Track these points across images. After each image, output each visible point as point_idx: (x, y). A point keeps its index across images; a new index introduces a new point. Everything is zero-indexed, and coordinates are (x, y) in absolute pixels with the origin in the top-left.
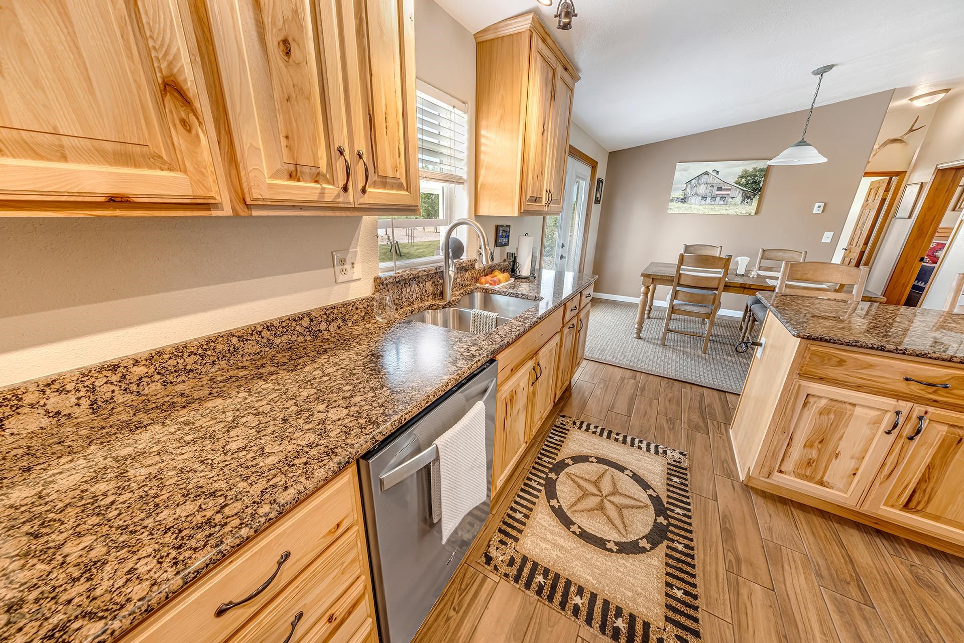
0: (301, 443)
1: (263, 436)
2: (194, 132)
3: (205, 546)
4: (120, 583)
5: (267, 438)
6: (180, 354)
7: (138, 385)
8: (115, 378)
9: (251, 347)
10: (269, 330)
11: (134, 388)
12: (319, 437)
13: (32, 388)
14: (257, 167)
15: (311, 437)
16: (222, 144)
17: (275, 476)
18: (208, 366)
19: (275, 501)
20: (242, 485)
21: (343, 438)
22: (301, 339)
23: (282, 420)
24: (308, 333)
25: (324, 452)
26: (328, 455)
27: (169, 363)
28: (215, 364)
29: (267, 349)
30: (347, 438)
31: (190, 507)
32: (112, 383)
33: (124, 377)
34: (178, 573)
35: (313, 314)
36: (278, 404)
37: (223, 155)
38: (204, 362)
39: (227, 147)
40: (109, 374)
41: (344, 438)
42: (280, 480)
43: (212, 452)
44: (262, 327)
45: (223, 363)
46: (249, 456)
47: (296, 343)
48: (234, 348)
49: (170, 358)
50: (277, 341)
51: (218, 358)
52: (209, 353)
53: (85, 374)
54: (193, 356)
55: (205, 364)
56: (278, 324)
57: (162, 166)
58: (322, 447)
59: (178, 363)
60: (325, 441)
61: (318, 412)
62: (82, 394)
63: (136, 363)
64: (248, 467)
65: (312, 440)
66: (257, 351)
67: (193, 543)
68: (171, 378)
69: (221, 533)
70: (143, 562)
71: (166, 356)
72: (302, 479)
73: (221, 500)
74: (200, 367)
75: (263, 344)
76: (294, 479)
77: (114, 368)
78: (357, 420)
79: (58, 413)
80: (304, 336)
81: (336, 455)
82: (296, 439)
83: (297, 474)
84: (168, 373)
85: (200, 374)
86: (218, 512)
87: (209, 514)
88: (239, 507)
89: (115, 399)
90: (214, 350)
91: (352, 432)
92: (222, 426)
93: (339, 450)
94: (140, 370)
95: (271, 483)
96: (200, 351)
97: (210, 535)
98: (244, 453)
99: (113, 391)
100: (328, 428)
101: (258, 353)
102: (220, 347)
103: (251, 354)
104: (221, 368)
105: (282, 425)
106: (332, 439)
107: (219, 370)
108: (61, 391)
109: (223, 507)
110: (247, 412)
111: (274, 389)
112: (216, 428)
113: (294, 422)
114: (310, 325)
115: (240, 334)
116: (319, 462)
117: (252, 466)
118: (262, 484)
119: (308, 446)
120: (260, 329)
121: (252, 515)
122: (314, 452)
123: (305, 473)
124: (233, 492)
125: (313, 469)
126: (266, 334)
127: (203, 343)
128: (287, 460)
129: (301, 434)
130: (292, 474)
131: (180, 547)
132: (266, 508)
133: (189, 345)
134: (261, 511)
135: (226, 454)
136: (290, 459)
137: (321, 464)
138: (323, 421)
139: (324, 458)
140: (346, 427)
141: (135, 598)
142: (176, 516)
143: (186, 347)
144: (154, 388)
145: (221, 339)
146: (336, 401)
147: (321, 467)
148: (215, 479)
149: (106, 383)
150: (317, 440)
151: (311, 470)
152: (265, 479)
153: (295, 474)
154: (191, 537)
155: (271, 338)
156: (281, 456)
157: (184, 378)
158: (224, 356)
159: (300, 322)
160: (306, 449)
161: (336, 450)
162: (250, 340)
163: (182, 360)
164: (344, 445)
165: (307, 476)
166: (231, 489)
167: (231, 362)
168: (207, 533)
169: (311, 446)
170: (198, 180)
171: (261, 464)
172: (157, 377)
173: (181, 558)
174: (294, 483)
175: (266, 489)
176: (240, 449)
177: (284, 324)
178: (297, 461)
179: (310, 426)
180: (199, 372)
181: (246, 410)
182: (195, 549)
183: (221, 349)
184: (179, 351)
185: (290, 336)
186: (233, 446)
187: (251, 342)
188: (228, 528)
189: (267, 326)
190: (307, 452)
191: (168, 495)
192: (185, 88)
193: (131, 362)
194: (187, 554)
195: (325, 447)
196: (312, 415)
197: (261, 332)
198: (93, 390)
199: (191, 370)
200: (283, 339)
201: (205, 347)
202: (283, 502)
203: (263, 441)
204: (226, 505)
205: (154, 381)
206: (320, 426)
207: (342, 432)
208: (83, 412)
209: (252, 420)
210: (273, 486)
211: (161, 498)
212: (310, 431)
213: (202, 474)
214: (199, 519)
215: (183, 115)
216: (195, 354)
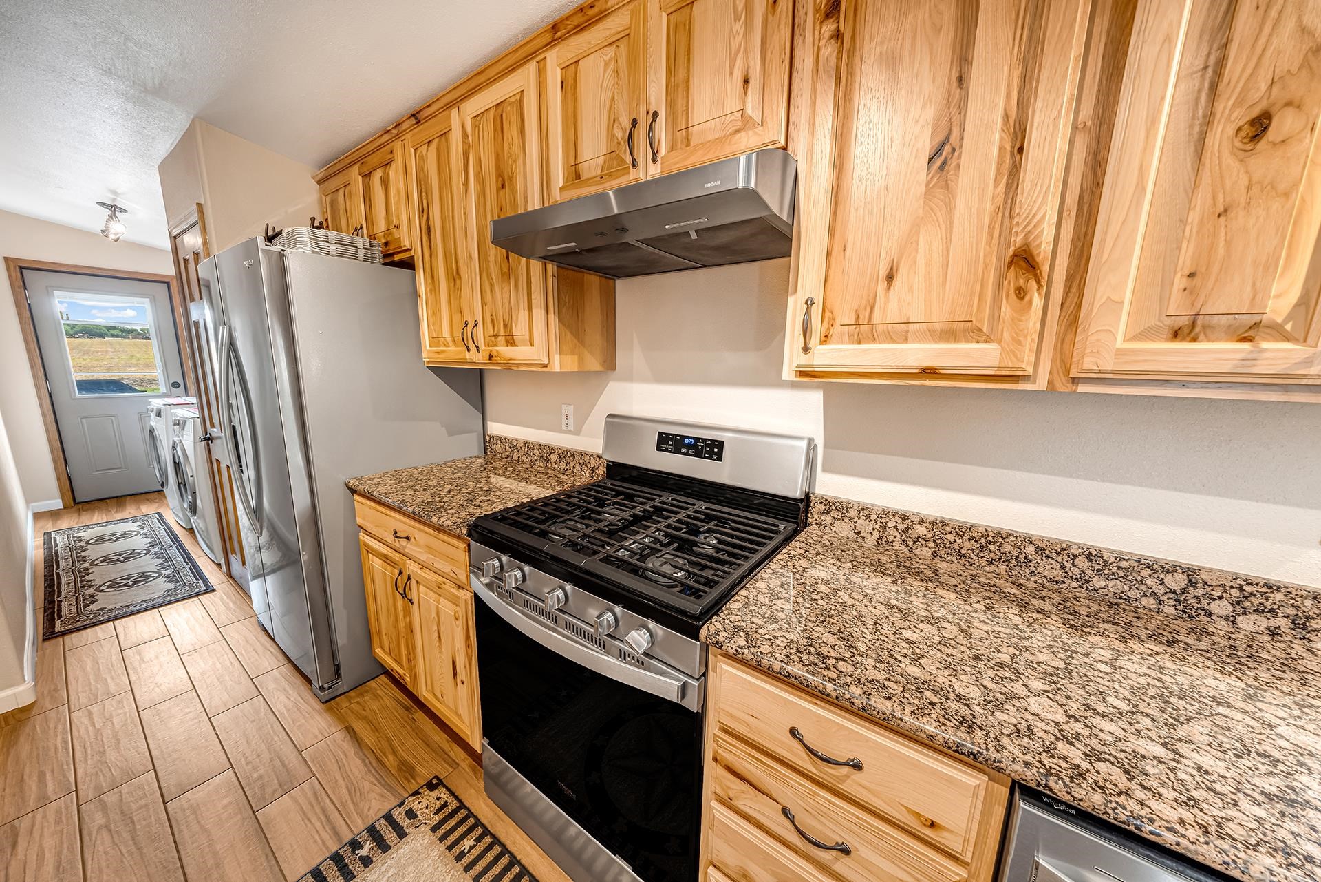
0: (956, 687)
1: (938, 650)
2: (1027, 298)
3: (806, 665)
4: (767, 637)
5: (939, 654)
6: (961, 533)
7: (914, 542)
8: (901, 527)
9: (1050, 569)
10: (1090, 561)
11: (910, 543)
12: (982, 702)
13: (855, 507)
14: (1107, 328)
15: (975, 693)
16: (1066, 306)
17: (896, 682)
18: (984, 562)
19: (869, 694)
20: (871, 662)
21: (1004, 731)
22: (1150, 602)
23: (975, 655)
24: (1172, 602)
25: (963, 717)
26: (961, 723)
27: (947, 536)
28: (992, 563)
29: (1075, 584)
30: (1008, 736)
31: (832, 640)
32: (897, 530)
33: (907, 529)
34: (782, 661)
35: (1203, 576)
36: (995, 640)
37: (1062, 318)
38: (982, 555)
39: (1072, 308)
40: (899, 521)
41: (1006, 732)
42: (895, 688)
43: (890, 624)
44: (1080, 550)
45: (1003, 568)
46: (905, 651)
47: (1135, 603)
48: (1025, 558)
49: (951, 533)
50: (1099, 582)
51: (999, 559)
52: (992, 547)
53: (885, 513)
54: (973, 542)
55: (982, 557)
56: (1112, 560)
57: (980, 339)
58: (968, 712)
59: (955, 541)
60: (982, 711)
61: (1024, 685)
62: (877, 527)
63: (922, 522)
64: (892, 656)
65: (971, 696)
66: (1057, 579)
67: (805, 657)
68: (943, 552)
69: (820, 670)
70: (783, 639)
71: (948, 529)
72: (908, 709)
73: (848, 655)
74: (974, 558)
75: (1071, 574)
76: (904, 700)
77: (905, 518)
78: (1057, 739)
79: (859, 532)
80: (1160, 602)
81: (969, 733)
82: (960, 680)
83: (912, 701)
84: (942, 545)
85: (971, 565)
86: (836, 659)
87: (832, 654)
88: (848, 671)
89: (894, 544)
90: (998, 546)
91: (1026, 739)
92: (925, 615)
93: (979, 733)
94: (921, 530)
95: (887, 683)
96: (983, 540)
97: (816, 664)
98: (907, 646)
99: (895, 537)
100: (1007, 707)
101: (1057, 582)
102: (1007, 548)
103: (1045, 577)
104: (997, 572)
105: (967, 658)
106: (991, 718)
107: (995, 572)
108: (867, 517)
109: (842, 660)
110: (959, 621)
111: (1017, 626)
112: (918, 612)
113: (983, 666)
114: (1184, 591)
115: (1041, 545)
116: (944, 716)
117: (896, 659)
118: (881, 676)
119: (957, 696)
120: (1076, 552)
121: (846, 684)
122: (954, 706)
123: (918, 709)
124: (859, 659)
125: (929, 715)
126: (1081, 562)
127: (990, 534)
128: (922, 683)
129: (971, 681)
130: (909, 696)
131: (799, 652)
132: (857, 691)
133: (974, 529)
134: (853, 688)
135: (895, 633)
136: (926, 686)
137: (942, 720)
138: (1012, 696)
139: (953, 720)
140: (1028, 729)
141: (761, 650)
142: (821, 636)
143: (970, 529)
144: (924, 553)
145: (1013, 539)
146: (1068, 698)
147: (938, 721)
148: (865, 640)
149: (894, 527)
150: (976, 702)
151: (926, 712)
152: (887, 676)
153: (911, 699)
154: (809, 654)
155: (1089, 572)
156: (924, 676)
157: (954, 559)
158: (1008, 561)
159: (1162, 576)
160: (952, 696)
161: (977, 729)
162: (1053, 559)
163: (961, 541)
164: (992, 736)
165: (916, 712)
166: (862, 656)
167: (1014, 572)
168: (816, 661)
169: (961, 699)
170: (1011, 351)
171: (903, 665)
172: (932, 544)
173: (792, 657)
174: (899, 703)
175: (878, 682)
176: (908, 641)
177: (1124, 564)
178: (928, 694)
179: (991, 685)
180: (972, 562)
181: (961, 620)
182: (801, 661)
183: (1008, 550)
184: (962, 530)
185: (1126, 587)
186: (907, 634)
187: (1052, 561)
188: (826, 673)
189: (1090, 554)
190: (948, 699)
191: (835, 622)
192: (1035, 253)
193: (918, 519)
194: (796, 659)
195: (971, 714)
196: (1012, 680)
197: (1075, 556)
198: (884, 527)
199: (964, 555)
200: (1111, 584)
201: (990, 538)
202: (873, 703)
203: (931, 653)
204: (845, 661)
205: (927, 546)
206: (1000, 696)
207: (1015, 726)
208: (871, 541)
209: (950, 630)
210: (885, 686)
211: (831, 620)
212: (982, 688)
213: (864, 630)
214: (825, 650)
215: (1022, 282)
216: (976, 541)
